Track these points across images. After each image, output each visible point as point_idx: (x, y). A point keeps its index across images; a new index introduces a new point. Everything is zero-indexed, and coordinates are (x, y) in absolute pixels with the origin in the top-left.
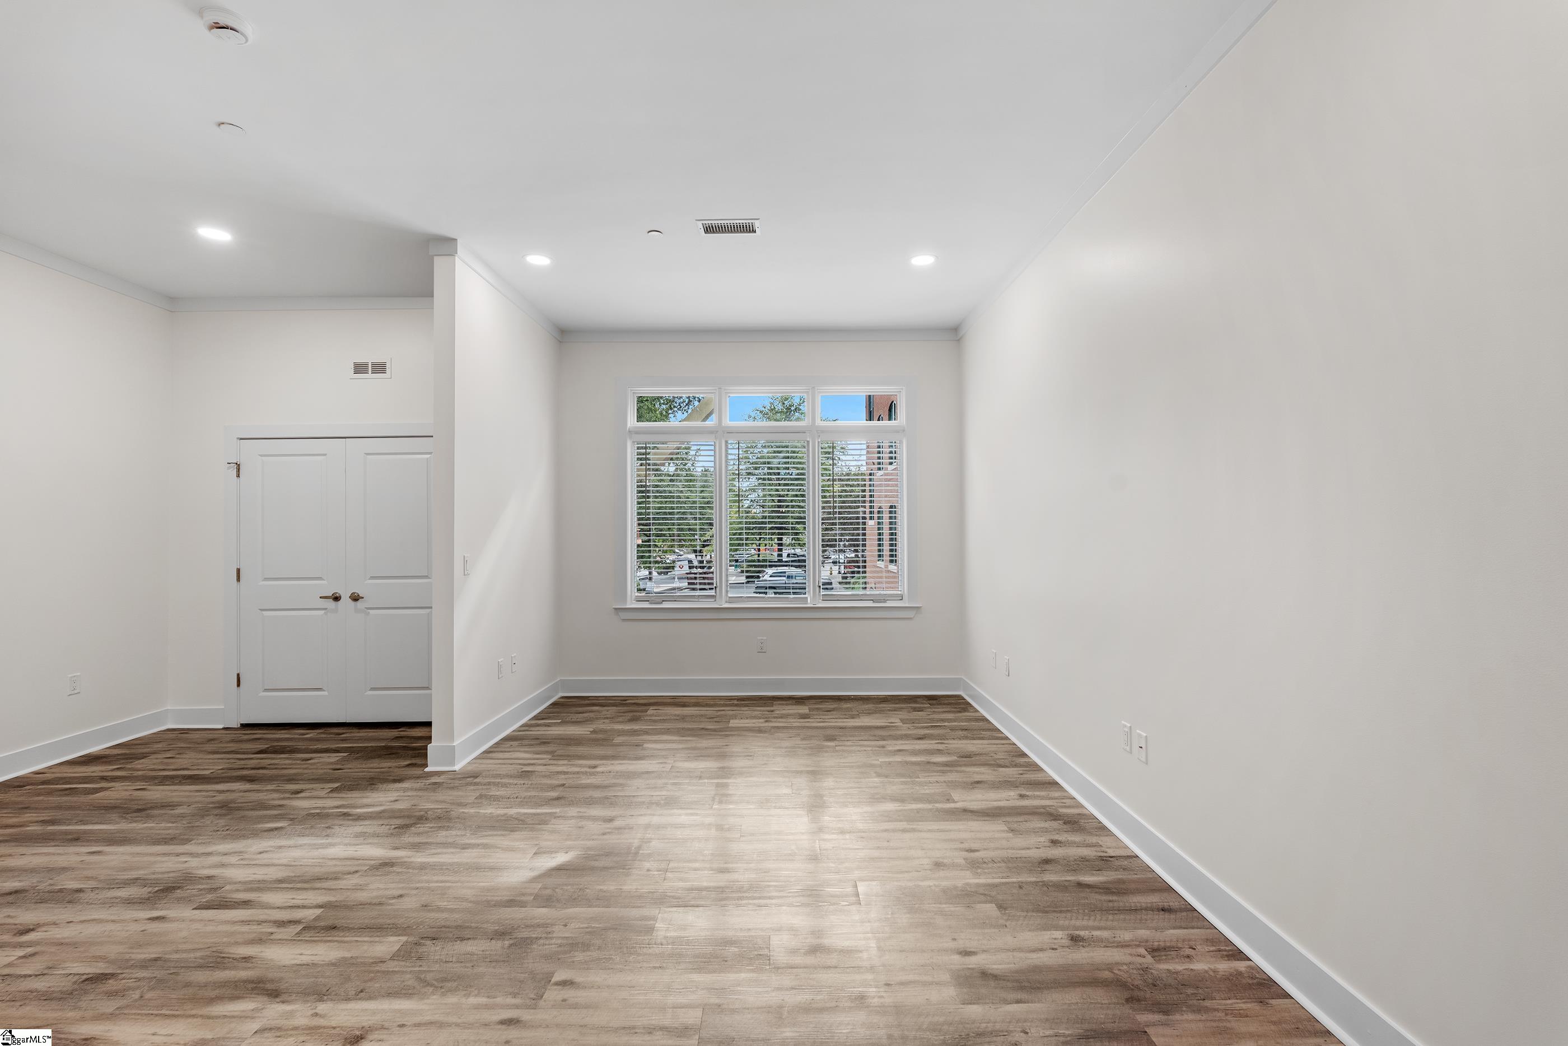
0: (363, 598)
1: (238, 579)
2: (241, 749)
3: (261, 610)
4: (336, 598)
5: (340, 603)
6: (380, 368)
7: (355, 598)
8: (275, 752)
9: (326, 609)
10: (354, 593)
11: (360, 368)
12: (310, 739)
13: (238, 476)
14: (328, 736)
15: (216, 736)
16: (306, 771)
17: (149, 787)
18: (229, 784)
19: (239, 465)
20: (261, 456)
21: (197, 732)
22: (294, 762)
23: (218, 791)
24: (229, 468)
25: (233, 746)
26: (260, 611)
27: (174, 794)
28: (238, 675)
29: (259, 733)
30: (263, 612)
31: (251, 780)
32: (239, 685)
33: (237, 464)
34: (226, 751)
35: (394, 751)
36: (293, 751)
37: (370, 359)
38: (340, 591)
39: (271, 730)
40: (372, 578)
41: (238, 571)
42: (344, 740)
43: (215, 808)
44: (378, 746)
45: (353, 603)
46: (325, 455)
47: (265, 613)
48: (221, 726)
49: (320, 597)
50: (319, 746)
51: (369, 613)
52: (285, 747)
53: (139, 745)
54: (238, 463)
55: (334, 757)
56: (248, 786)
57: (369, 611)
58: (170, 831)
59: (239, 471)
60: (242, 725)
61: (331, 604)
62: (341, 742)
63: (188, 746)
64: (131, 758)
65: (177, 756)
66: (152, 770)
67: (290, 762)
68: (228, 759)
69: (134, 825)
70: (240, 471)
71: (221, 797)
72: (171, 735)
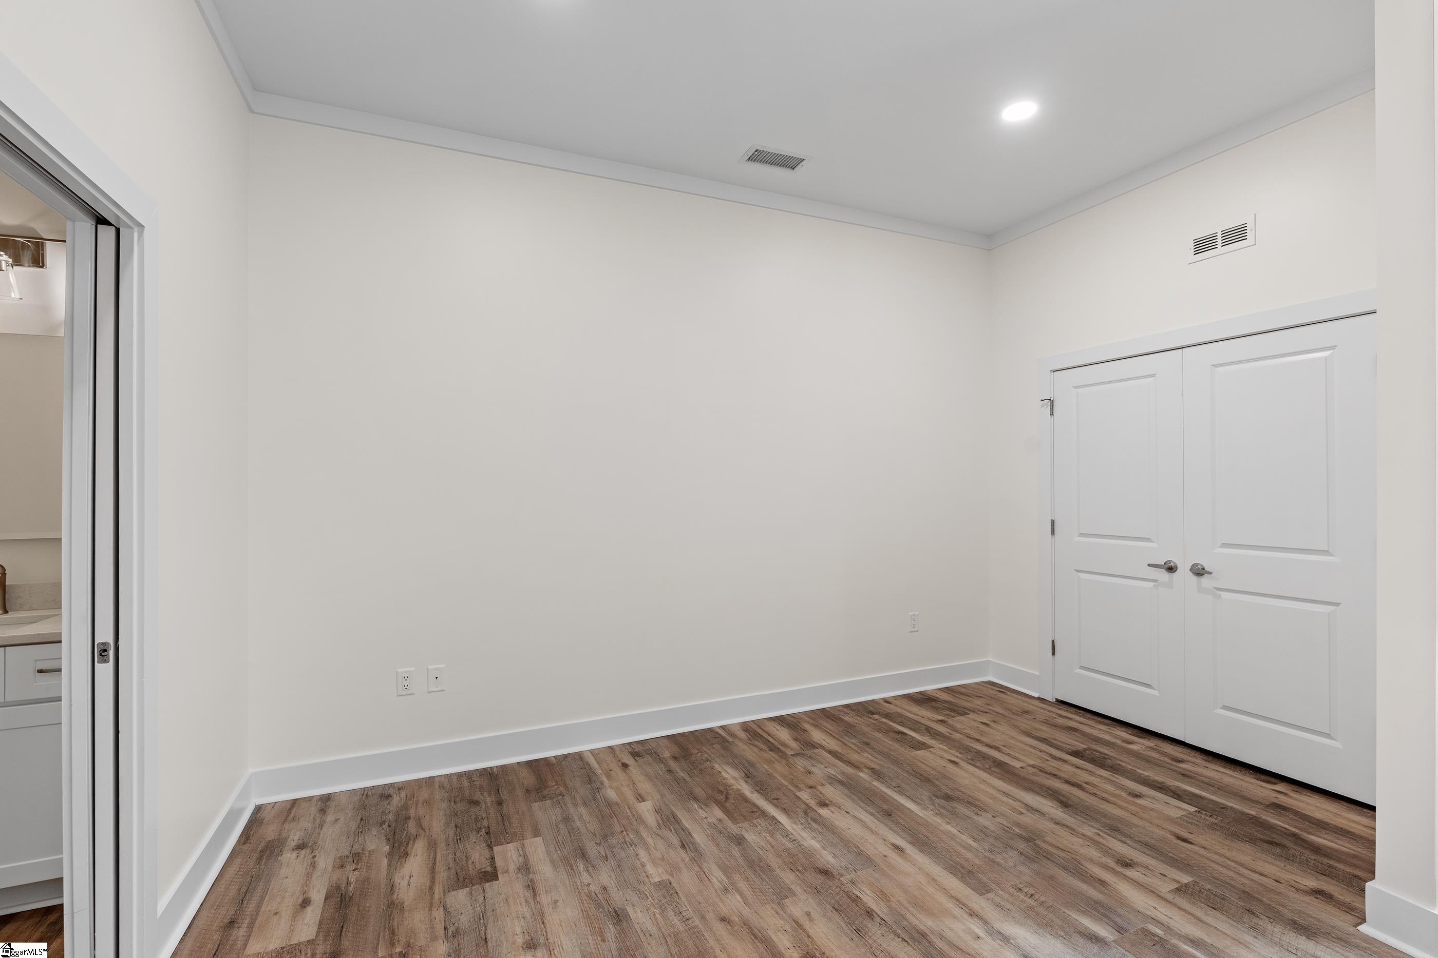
0: (1210, 573)
1: (1053, 532)
2: (1055, 740)
3: (1077, 571)
4: (1171, 569)
5: (1175, 575)
6: (1236, 235)
7: (1199, 572)
8: (1093, 761)
9: (1156, 581)
10: (1197, 565)
11: (1203, 245)
12: (1137, 755)
13: (1052, 414)
14: (1162, 758)
15: (1029, 707)
16: (1135, 820)
17: (962, 764)
18: (1038, 798)
19: (1052, 401)
20: (1076, 387)
21: (1014, 695)
22: (1118, 792)
23: (1026, 805)
24: (1042, 406)
25: (1046, 732)
26: (1075, 572)
27: (982, 786)
28: (1053, 642)
29: (1076, 720)
30: (1079, 574)
31: (1065, 803)
32: (1053, 654)
33: (1050, 400)
34: (1039, 737)
35: (1278, 839)
36: (1115, 769)
37: (1217, 226)
38: (1176, 560)
39: (1089, 719)
40: (1224, 545)
41: (1053, 522)
42: (1185, 775)
43: (1020, 836)
44: (1245, 813)
45: (1194, 578)
46: (1153, 375)
47: (1082, 575)
48: (1036, 695)
49: (1149, 565)
50: (1149, 773)
51: (1220, 595)
52: (1105, 757)
53: (964, 694)
54: (1052, 399)
55: (1176, 809)
56: (1058, 813)
57: (1220, 592)
58: (970, 854)
59: (1052, 408)
60: (1057, 700)
61: (1163, 575)
62: (1182, 777)
63: (1004, 712)
64: (954, 711)
65: (992, 724)
66: (968, 736)
67: (1111, 788)
68: (1041, 751)
69: (938, 820)
70: (1054, 408)
71: (1028, 819)
72: (992, 692)
